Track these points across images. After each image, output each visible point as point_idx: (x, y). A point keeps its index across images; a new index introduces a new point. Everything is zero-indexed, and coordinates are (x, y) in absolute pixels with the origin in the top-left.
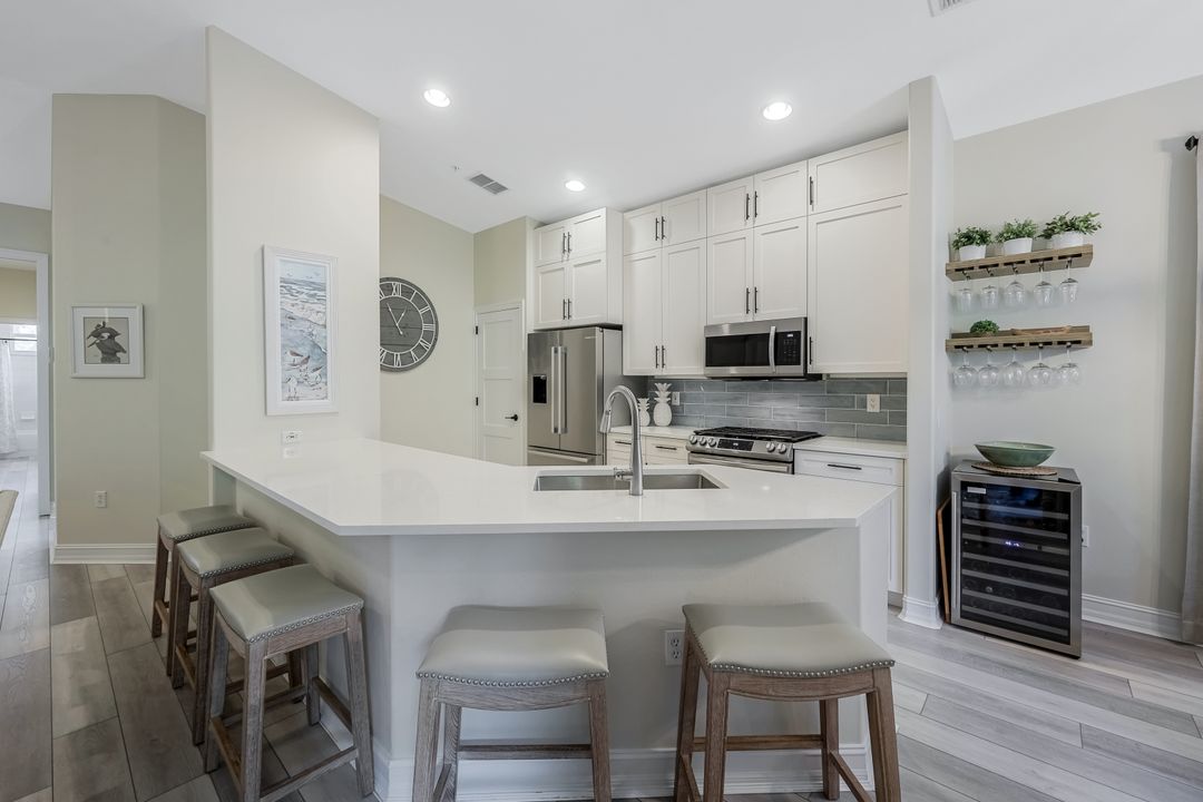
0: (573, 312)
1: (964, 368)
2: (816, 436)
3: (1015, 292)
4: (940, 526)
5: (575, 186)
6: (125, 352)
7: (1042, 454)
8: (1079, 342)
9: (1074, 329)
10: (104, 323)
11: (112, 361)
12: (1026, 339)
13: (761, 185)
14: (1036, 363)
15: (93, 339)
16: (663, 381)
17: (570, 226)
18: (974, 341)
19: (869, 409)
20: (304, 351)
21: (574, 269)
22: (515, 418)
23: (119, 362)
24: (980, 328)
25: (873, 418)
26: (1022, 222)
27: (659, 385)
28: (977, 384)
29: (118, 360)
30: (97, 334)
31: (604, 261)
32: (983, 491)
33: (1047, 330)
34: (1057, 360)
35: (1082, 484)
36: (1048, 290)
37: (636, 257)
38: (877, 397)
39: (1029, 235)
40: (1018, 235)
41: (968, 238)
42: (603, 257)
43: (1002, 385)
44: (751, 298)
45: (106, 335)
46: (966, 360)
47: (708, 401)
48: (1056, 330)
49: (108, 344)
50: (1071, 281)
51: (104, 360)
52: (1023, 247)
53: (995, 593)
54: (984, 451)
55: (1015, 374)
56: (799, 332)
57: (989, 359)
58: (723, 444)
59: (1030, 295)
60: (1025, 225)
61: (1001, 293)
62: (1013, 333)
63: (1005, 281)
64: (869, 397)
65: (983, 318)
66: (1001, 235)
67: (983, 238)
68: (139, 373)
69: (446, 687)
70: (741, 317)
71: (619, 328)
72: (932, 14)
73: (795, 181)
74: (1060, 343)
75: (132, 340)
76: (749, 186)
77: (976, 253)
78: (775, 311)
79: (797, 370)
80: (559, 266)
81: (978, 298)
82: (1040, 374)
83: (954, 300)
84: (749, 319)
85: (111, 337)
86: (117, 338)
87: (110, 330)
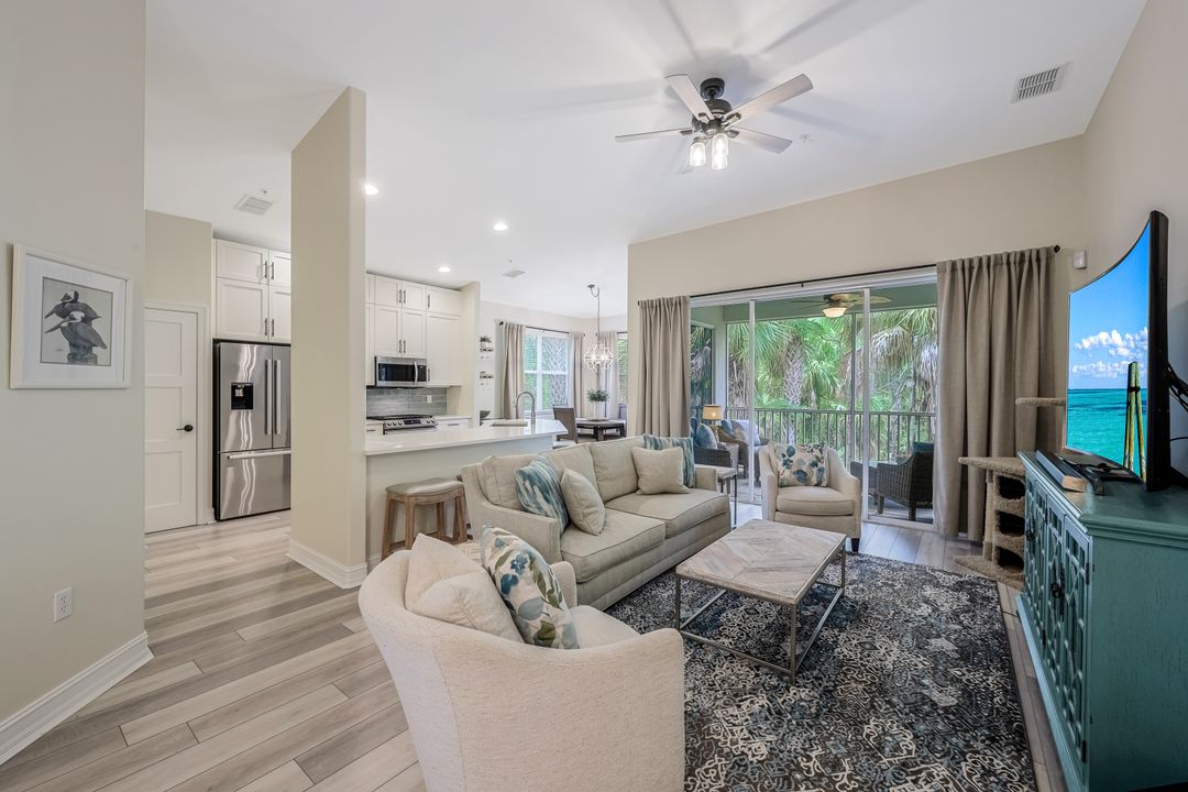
0: (275, 331)
6: (104, 346)
10: (76, 294)
11: (85, 361)
13: (405, 287)
15: (56, 320)
19: (428, 402)
21: (275, 295)
22: (189, 428)
23: (96, 363)
29: (94, 360)
30: (63, 310)
38: (431, 396)
44: (402, 346)
45: (78, 315)
49: (79, 331)
51: (73, 359)
56: (425, 366)
58: (405, 422)
64: (428, 396)
70: (396, 354)
78: (412, 354)
80: (255, 286)
84: (399, 356)
85: (87, 320)
86: (95, 324)
87: (86, 308)
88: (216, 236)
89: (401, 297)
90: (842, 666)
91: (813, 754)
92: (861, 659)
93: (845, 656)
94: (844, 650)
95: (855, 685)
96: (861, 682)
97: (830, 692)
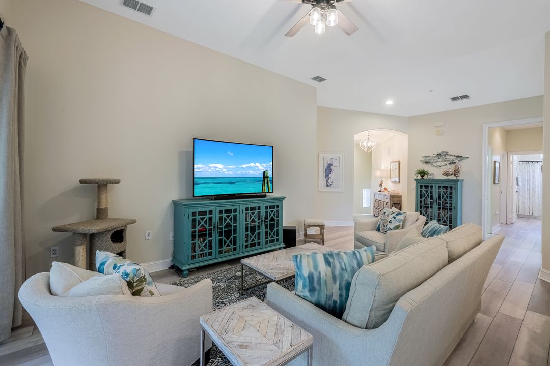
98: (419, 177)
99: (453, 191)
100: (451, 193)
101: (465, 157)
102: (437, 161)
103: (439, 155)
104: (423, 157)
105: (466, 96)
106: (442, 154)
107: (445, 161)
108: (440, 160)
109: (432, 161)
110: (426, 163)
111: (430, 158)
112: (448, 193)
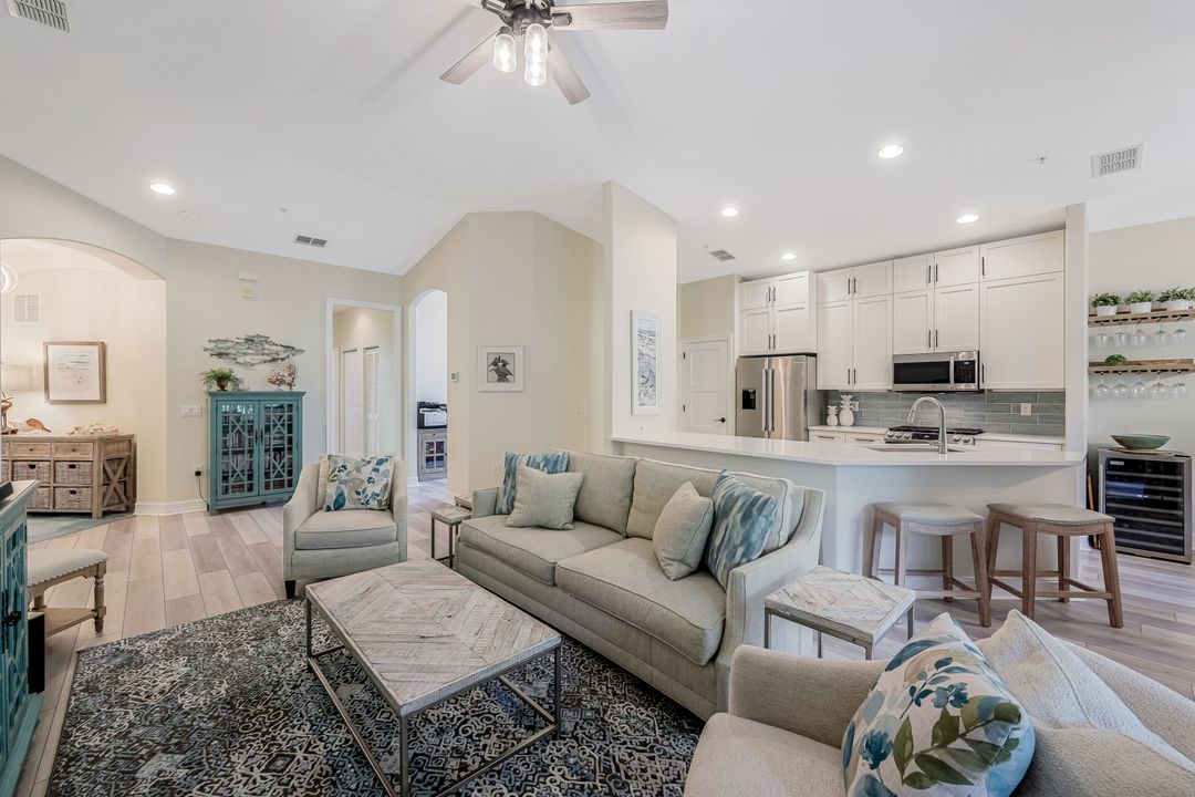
0: (777, 344)
1: (1101, 386)
2: (980, 432)
3: (1139, 337)
4: (1090, 487)
5: (789, 256)
6: (511, 375)
7: (1161, 441)
8: (1187, 370)
9: (1183, 361)
10: (500, 357)
11: (503, 381)
12: (1149, 367)
13: (940, 259)
14: (1155, 382)
15: (492, 367)
16: (847, 393)
17: (775, 282)
18: (1109, 367)
19: (1023, 413)
20: (646, 375)
21: (778, 314)
22: (723, 420)
24: (1112, 360)
25: (1026, 419)
26: (1144, 291)
27: (844, 397)
28: (1110, 396)
29: (508, 381)
30: (495, 364)
31: (807, 308)
32: (1122, 463)
33: (1163, 362)
34: (1169, 380)
35: (1193, 457)
36: (1163, 337)
37: (829, 305)
38: (1029, 405)
39: (1150, 300)
40: (1141, 300)
41: (1105, 301)
42: (806, 305)
43: (1130, 397)
44: (933, 338)
45: (500, 364)
46: (1102, 380)
47: (883, 408)
48: (1170, 361)
49: (501, 370)
50: (1181, 331)
51: (499, 380)
52: (1145, 308)
53: (1131, 527)
54: (1119, 440)
55: (1139, 390)
56: (974, 361)
57: (1120, 379)
58: (914, 437)
59: (1149, 338)
60: (1146, 295)
61: (1129, 337)
62: (1138, 363)
63: (1132, 328)
64: (1023, 405)
65: (1115, 354)
66: (1129, 300)
67: (1115, 301)
68: (520, 389)
69: (911, 524)
70: (923, 349)
71: (814, 355)
72: (1093, 176)
73: (971, 259)
74: (1173, 371)
75: (517, 368)
76: (930, 260)
77: (1110, 311)
78: (954, 346)
79: (973, 387)
80: (766, 310)
81: (1111, 339)
82: (1158, 390)
83: (1092, 340)
84: (931, 351)
85: (504, 366)
86: (507, 367)
87: (503, 361)
88: (744, 280)
89: (933, 274)
90: (286, 713)
91: (251, 650)
92: (274, 738)
93: (293, 727)
94: (300, 733)
95: (259, 707)
96: (255, 714)
97: (275, 686)
98: (215, 388)
99: (294, 413)
100: (290, 418)
101: (299, 351)
102: (245, 354)
103: (249, 340)
104: (210, 341)
105: (321, 243)
106: (256, 339)
107: (263, 354)
108: (251, 351)
109: (232, 351)
110: (220, 355)
111: (229, 345)
112: (285, 417)
